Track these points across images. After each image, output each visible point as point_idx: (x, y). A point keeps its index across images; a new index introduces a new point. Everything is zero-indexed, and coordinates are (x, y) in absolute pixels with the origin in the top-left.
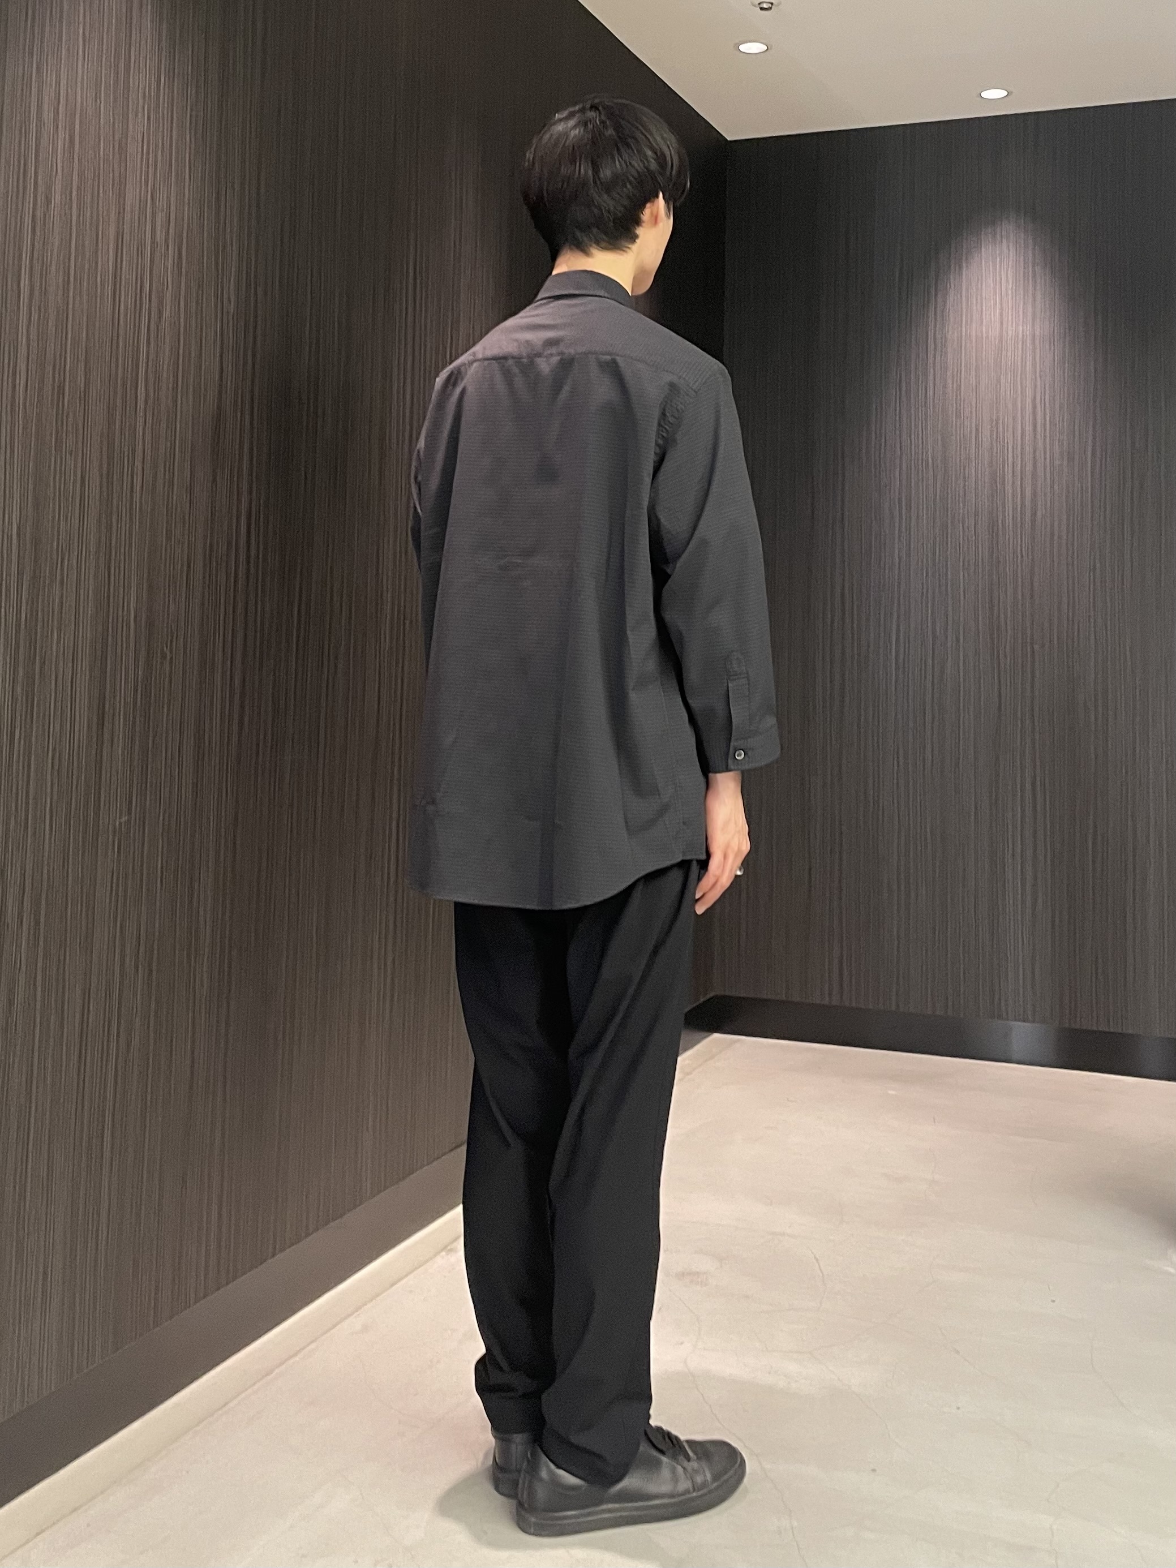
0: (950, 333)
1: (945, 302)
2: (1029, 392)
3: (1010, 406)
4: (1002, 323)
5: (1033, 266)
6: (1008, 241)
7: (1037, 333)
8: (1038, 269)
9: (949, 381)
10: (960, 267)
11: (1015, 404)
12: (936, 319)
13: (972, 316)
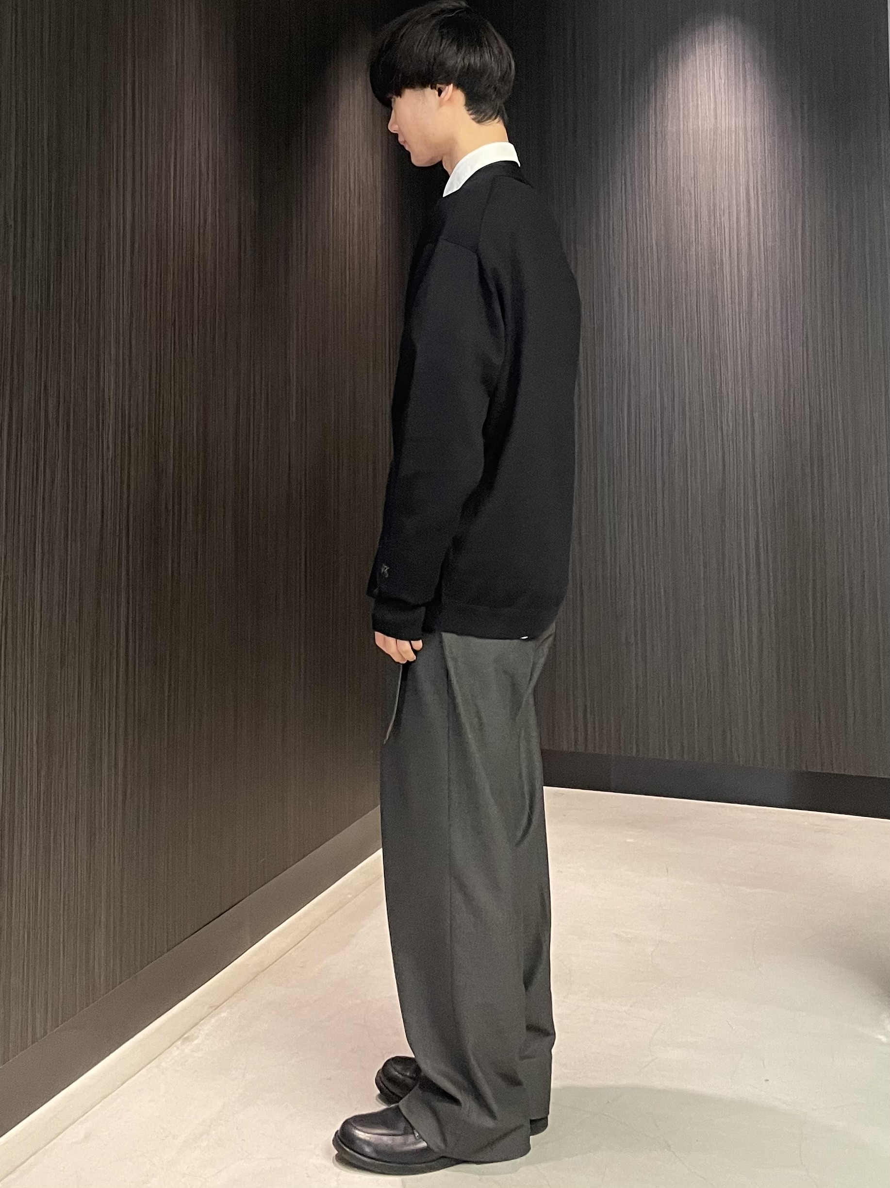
0: (669, 128)
1: (664, 98)
2: (742, 181)
3: (726, 193)
4: (716, 118)
5: (744, 63)
6: (719, 42)
7: (749, 124)
8: (748, 66)
9: (670, 172)
10: (677, 66)
11: (730, 191)
12: (655, 113)
13: (688, 110)
